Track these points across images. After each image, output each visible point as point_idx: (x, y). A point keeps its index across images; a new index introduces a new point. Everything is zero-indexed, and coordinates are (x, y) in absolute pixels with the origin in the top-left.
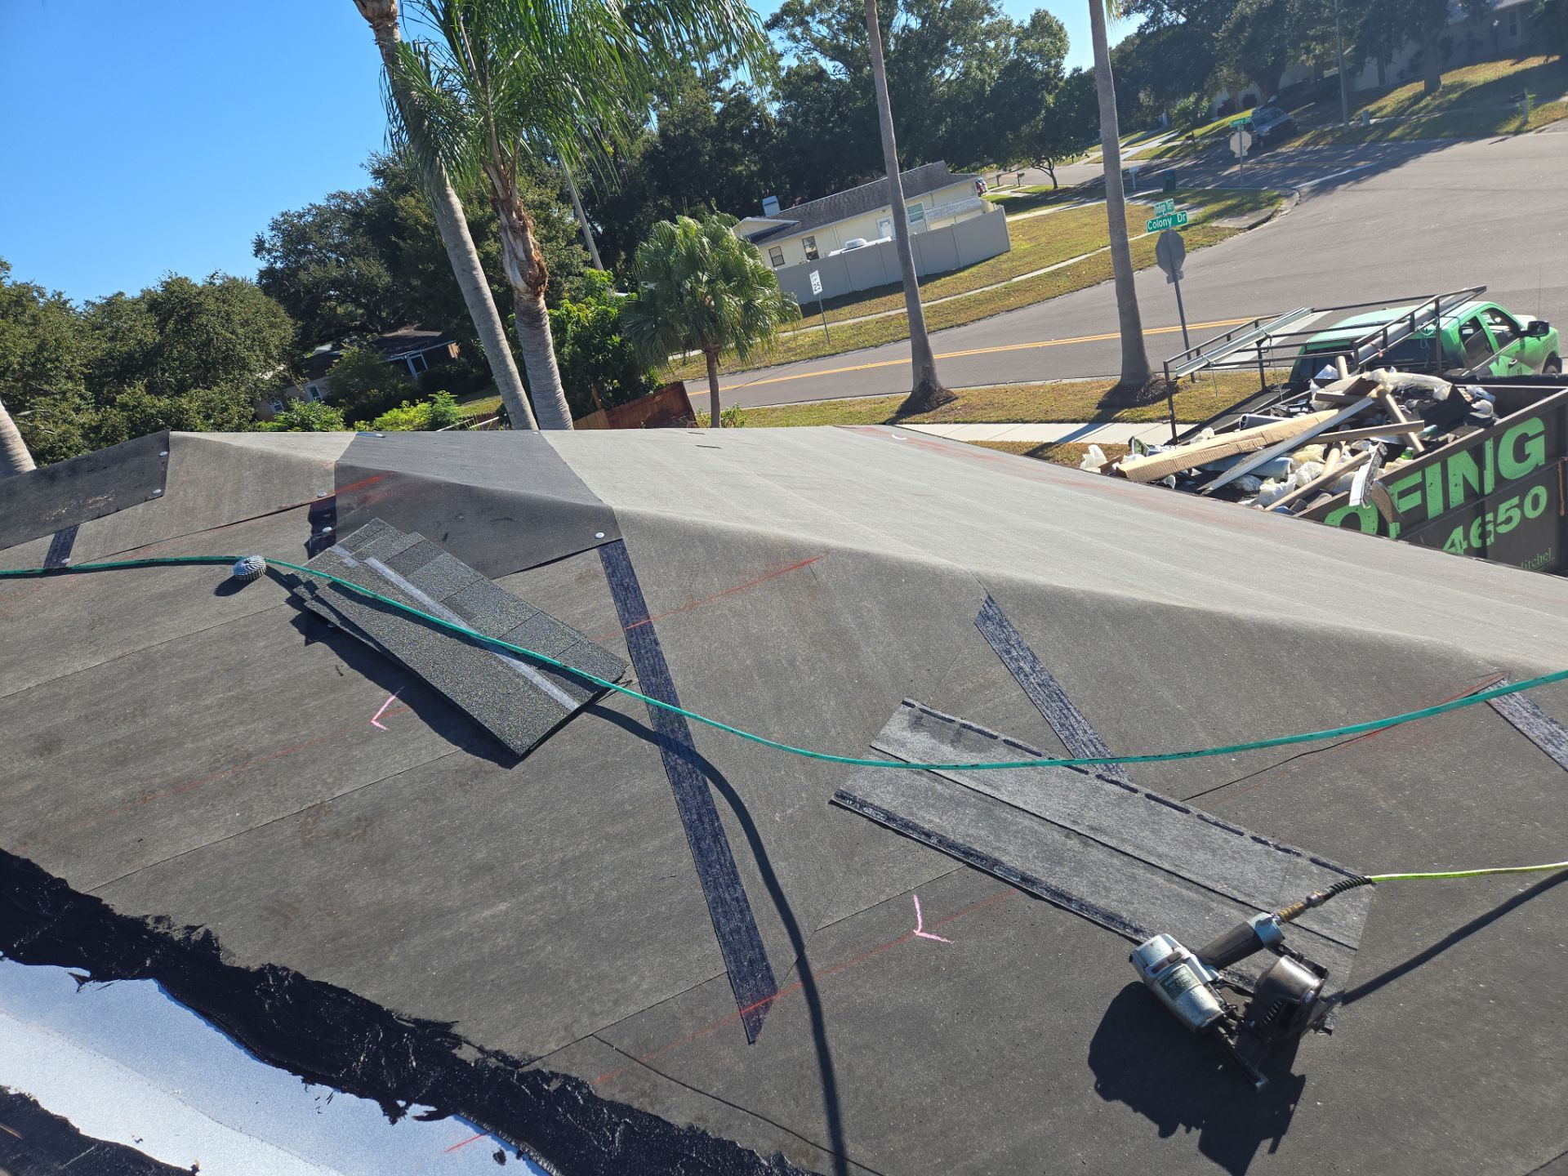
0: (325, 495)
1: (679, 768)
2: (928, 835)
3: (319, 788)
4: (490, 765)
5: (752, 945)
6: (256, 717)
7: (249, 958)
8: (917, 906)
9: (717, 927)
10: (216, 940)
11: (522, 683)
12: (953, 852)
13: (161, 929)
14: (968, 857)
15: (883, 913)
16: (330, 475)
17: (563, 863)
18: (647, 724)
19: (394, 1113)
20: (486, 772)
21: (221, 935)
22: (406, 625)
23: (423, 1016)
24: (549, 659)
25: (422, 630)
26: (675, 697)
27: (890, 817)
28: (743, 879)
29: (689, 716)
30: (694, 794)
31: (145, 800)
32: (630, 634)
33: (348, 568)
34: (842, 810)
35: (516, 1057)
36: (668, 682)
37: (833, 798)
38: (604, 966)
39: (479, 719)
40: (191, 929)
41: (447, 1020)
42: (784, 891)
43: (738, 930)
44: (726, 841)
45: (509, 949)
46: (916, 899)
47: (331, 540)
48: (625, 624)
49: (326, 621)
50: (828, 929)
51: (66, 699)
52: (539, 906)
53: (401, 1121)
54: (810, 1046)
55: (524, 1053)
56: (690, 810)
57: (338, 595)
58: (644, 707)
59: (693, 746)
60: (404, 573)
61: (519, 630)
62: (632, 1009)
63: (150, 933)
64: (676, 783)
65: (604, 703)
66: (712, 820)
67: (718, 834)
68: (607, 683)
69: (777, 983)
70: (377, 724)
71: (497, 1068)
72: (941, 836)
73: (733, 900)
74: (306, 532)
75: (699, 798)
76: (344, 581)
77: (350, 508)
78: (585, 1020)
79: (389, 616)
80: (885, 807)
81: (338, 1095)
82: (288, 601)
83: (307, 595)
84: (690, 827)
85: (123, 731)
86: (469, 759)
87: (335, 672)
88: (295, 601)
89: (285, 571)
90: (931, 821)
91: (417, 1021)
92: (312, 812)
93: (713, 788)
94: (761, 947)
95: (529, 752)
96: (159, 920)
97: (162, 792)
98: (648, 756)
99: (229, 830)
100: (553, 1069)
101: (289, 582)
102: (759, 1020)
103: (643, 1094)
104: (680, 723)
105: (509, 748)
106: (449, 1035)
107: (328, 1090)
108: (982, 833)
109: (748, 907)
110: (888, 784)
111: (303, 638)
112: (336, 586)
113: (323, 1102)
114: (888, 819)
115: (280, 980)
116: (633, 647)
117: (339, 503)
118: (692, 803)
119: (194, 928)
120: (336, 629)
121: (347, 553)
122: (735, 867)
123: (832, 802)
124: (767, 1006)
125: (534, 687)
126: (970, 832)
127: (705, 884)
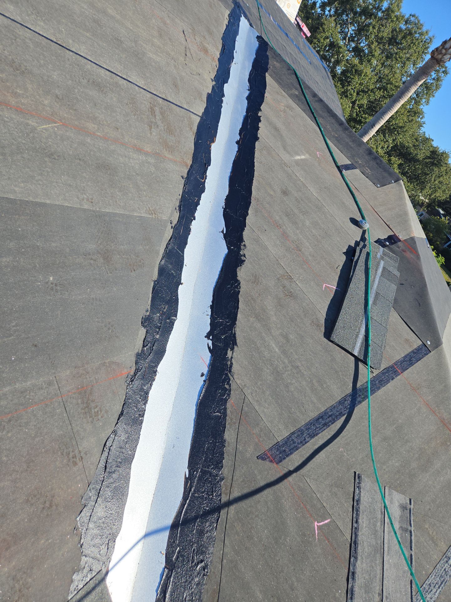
0: (400, 237)
1: (346, 402)
2: (357, 522)
3: (297, 276)
4: (323, 329)
5: (291, 450)
6: (313, 247)
7: (240, 276)
8: (326, 522)
9: (293, 433)
10: (243, 264)
11: (357, 331)
12: (353, 536)
13: (242, 247)
14: (354, 544)
15: (319, 506)
16: (409, 236)
17: (298, 367)
18: (359, 384)
19: (207, 337)
20: (320, 329)
21: (245, 265)
22: (363, 283)
23: (237, 335)
24: (370, 338)
25: (364, 288)
26: (374, 393)
27: (358, 501)
28: (313, 440)
29: (369, 401)
30: (338, 411)
31: (278, 226)
32: (392, 367)
33: (376, 255)
34: (353, 478)
35: (232, 370)
36: (379, 388)
37: (357, 473)
38: (268, 393)
39: (338, 320)
40: (244, 256)
41: (238, 343)
42: (314, 459)
43: (294, 443)
44: (325, 429)
45: (264, 357)
46: (329, 520)
47: (384, 246)
48: (395, 364)
49: (354, 256)
50: (306, 482)
51: (301, 191)
52: (281, 363)
53: (206, 339)
54: (262, 483)
55: (234, 373)
56: (332, 411)
57: (365, 256)
58: (365, 381)
59: (357, 406)
60: (382, 275)
61: (377, 324)
62: (257, 408)
63: (240, 244)
64: (341, 402)
65: (361, 365)
66: (331, 421)
67: (326, 425)
68: (369, 363)
69: (280, 464)
70: (324, 286)
71: (228, 365)
72: (358, 529)
73: (304, 438)
74: (383, 236)
75: (338, 413)
76: (371, 256)
77: (399, 247)
78: (249, 391)
79: (364, 276)
80: (362, 498)
81: (209, 317)
82: (356, 241)
83: (361, 246)
84: (325, 412)
85: (296, 211)
86: (323, 321)
87: (337, 266)
88: (357, 244)
89: (366, 236)
90: (363, 522)
91: (235, 334)
92: (289, 277)
93: (343, 418)
94: (291, 453)
95: (332, 342)
96: (245, 245)
97: (281, 230)
98: (346, 388)
99: (276, 254)
100: (231, 385)
101: (363, 239)
102: (266, 459)
103: (231, 420)
104: (364, 398)
105: (331, 334)
106: (233, 346)
107: (210, 314)
108: (366, 549)
109: (304, 445)
110: (372, 498)
111: (345, 251)
112: (368, 254)
113: (206, 313)
114: (357, 501)
115: (236, 287)
116: (387, 370)
117: (399, 243)
118: (335, 411)
119: (245, 256)
120: (352, 261)
121: (382, 253)
122: (317, 435)
123: (355, 473)
124: (271, 461)
125: (357, 336)
126: (365, 543)
127: (307, 424)
